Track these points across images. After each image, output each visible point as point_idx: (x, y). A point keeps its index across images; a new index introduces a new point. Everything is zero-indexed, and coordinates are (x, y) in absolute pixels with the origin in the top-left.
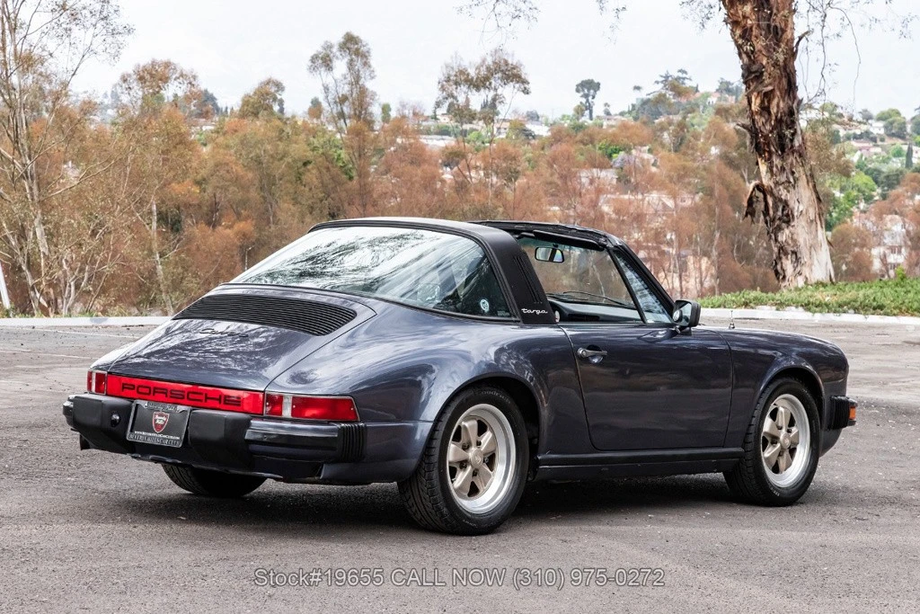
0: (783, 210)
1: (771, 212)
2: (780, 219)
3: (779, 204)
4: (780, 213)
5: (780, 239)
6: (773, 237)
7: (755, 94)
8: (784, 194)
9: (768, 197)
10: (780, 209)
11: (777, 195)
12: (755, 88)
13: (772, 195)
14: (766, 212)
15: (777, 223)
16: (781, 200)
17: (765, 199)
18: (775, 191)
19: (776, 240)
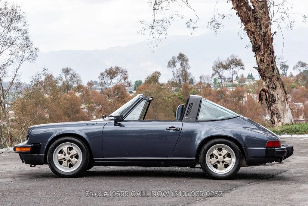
0: (272, 98)
1: (268, 99)
2: (271, 101)
3: (270, 96)
4: (271, 99)
5: (271, 109)
6: (269, 108)
7: (258, 56)
8: (272, 92)
9: (267, 93)
10: (271, 98)
11: (269, 92)
12: (258, 53)
13: (268, 93)
14: (266, 100)
15: (270, 103)
16: (271, 94)
17: (266, 95)
18: (268, 91)
19: (270, 109)
